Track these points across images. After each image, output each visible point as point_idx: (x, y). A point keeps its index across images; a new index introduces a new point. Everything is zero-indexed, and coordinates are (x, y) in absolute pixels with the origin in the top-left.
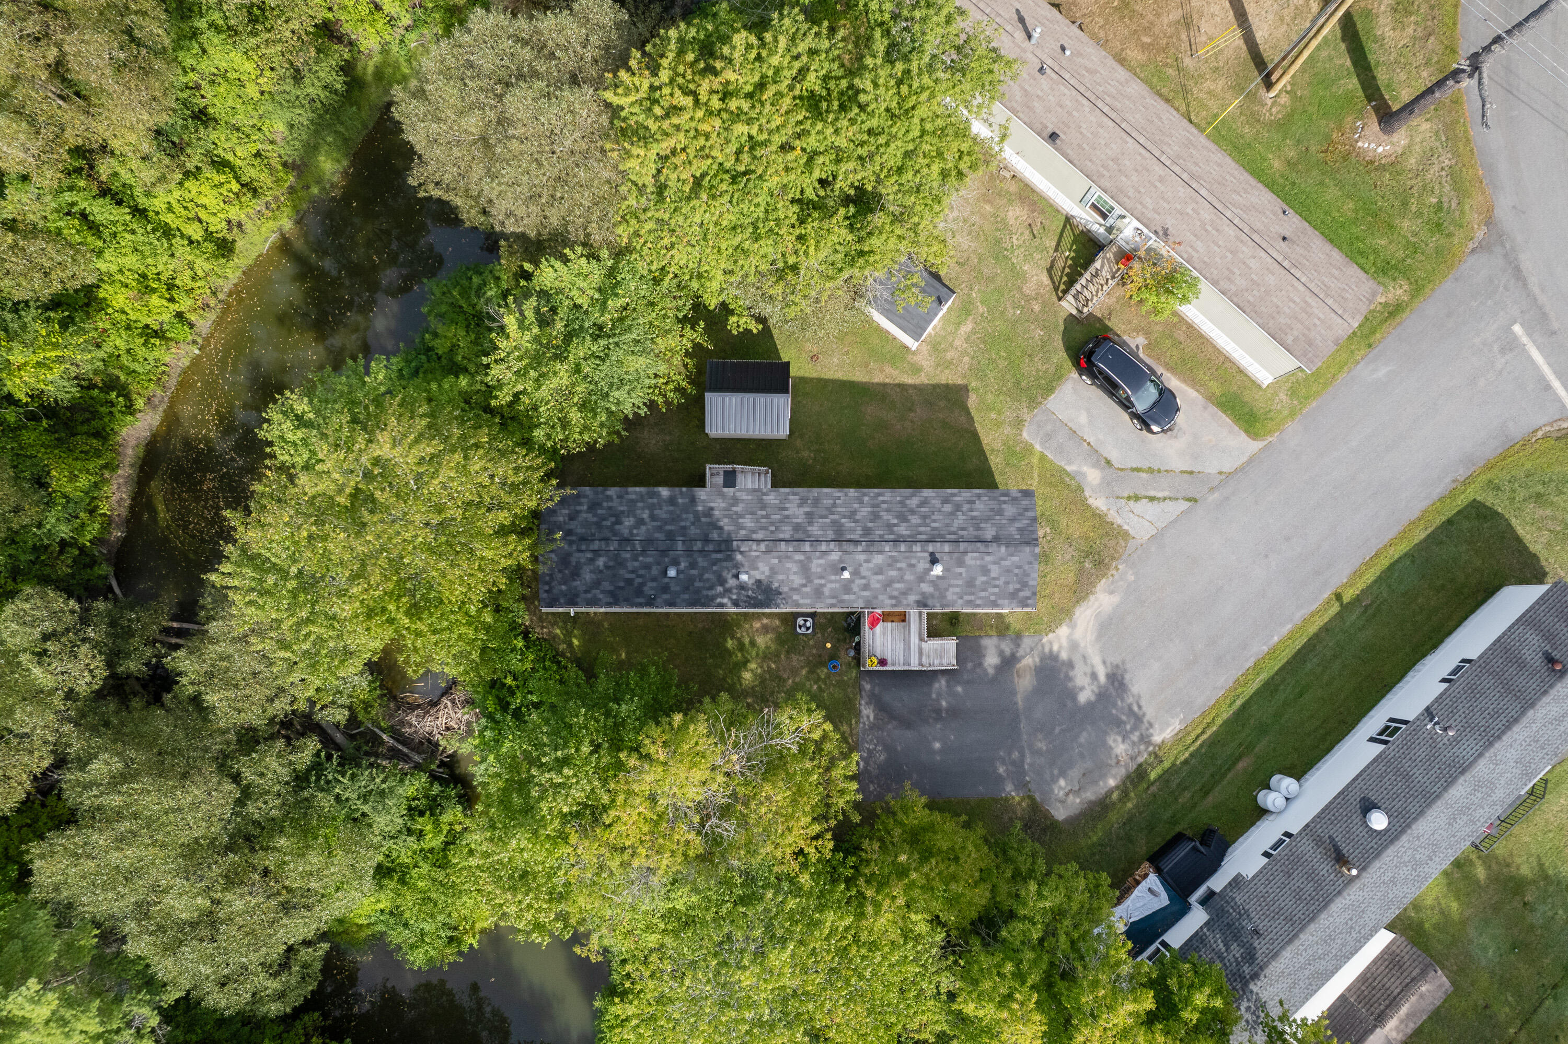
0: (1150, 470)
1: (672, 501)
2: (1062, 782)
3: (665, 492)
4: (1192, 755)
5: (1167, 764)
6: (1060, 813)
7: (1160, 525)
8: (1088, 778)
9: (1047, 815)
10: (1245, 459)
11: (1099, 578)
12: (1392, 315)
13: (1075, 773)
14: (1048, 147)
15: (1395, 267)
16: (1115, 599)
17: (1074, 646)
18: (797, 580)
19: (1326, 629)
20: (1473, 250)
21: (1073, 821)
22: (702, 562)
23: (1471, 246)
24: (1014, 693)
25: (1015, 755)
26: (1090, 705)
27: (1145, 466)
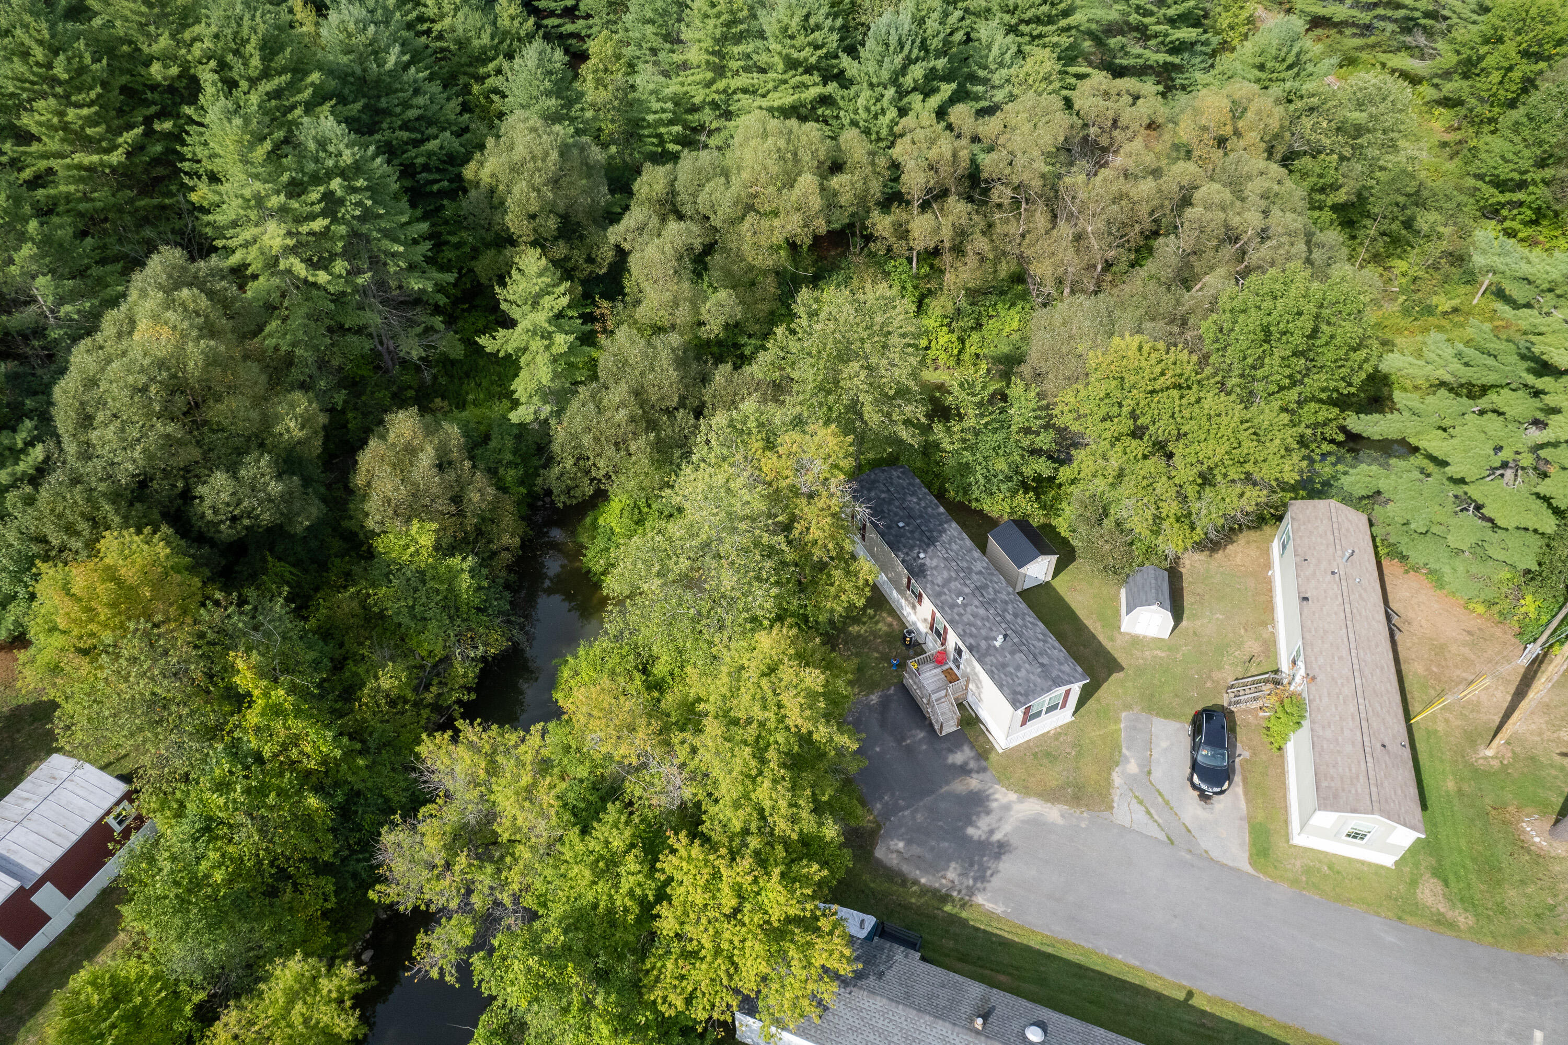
0: (1167, 803)
1: (940, 514)
2: (901, 845)
3: (942, 509)
4: (984, 931)
5: (964, 915)
6: (879, 852)
7: (1135, 827)
8: (918, 861)
9: (873, 845)
10: (1231, 864)
11: (1066, 803)
12: (1439, 922)
13: (916, 850)
14: (1297, 601)
15: (1474, 905)
16: (1060, 821)
17: (1007, 808)
18: (939, 580)
19: (1159, 997)
20: (1554, 959)
21: (879, 862)
22: (917, 535)
23: (1555, 954)
24: (947, 783)
25: (901, 803)
26: (969, 839)
27: (1167, 796)
